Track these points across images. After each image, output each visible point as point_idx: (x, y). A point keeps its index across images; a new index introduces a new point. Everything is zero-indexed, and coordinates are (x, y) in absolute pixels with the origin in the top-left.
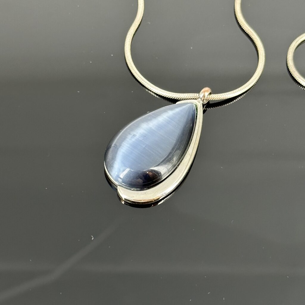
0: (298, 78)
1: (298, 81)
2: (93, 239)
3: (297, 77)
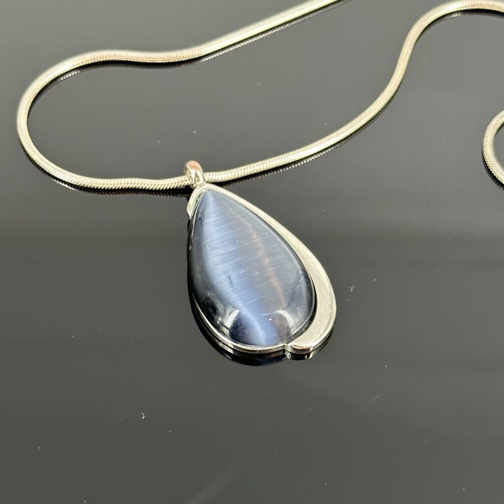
0: (499, 175)
1: (499, 179)
2: (143, 418)
3: (499, 172)
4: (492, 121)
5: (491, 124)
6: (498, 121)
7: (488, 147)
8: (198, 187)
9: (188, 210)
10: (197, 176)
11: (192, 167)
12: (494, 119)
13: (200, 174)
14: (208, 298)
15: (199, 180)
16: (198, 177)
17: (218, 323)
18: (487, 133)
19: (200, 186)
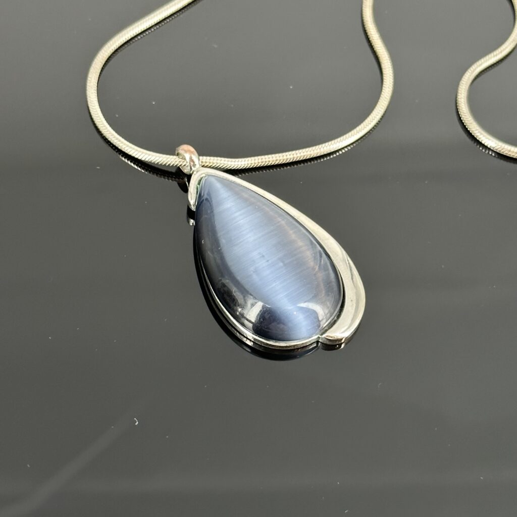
4: (464, 77)
5: (463, 79)
6: (470, 76)
7: (463, 104)
8: (195, 173)
9: (190, 199)
10: (192, 160)
11: (186, 151)
12: (466, 74)
13: (195, 157)
14: (224, 285)
15: (195, 165)
16: (193, 162)
17: (238, 314)
18: (460, 89)
19: (197, 172)
